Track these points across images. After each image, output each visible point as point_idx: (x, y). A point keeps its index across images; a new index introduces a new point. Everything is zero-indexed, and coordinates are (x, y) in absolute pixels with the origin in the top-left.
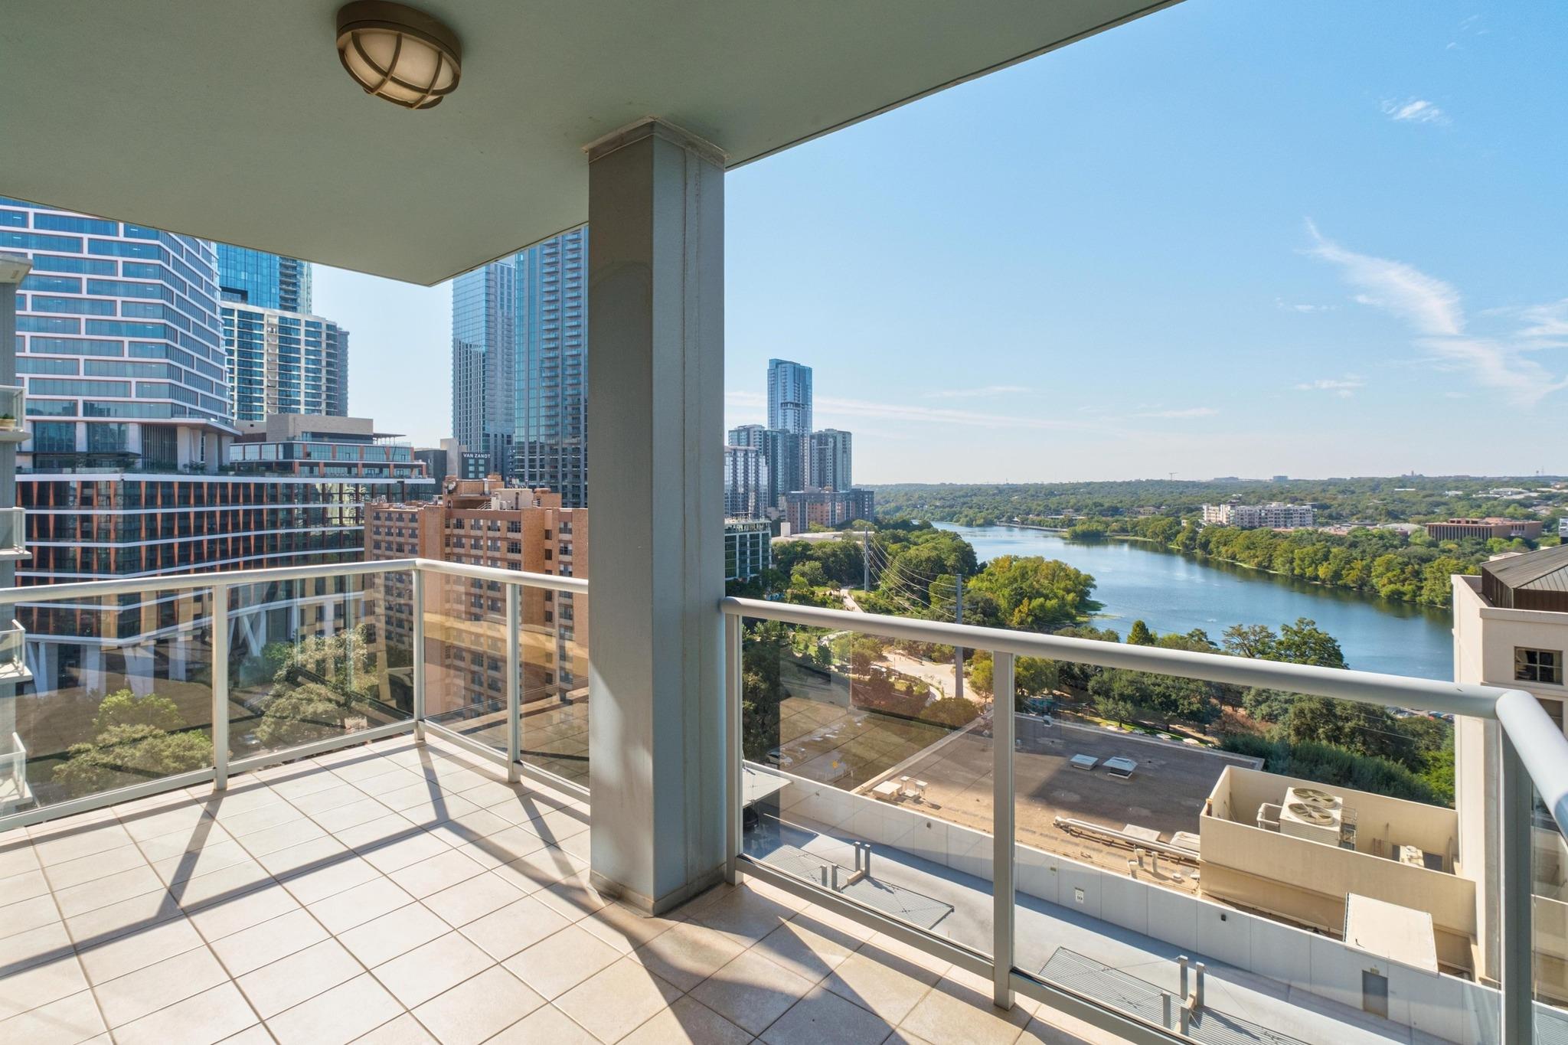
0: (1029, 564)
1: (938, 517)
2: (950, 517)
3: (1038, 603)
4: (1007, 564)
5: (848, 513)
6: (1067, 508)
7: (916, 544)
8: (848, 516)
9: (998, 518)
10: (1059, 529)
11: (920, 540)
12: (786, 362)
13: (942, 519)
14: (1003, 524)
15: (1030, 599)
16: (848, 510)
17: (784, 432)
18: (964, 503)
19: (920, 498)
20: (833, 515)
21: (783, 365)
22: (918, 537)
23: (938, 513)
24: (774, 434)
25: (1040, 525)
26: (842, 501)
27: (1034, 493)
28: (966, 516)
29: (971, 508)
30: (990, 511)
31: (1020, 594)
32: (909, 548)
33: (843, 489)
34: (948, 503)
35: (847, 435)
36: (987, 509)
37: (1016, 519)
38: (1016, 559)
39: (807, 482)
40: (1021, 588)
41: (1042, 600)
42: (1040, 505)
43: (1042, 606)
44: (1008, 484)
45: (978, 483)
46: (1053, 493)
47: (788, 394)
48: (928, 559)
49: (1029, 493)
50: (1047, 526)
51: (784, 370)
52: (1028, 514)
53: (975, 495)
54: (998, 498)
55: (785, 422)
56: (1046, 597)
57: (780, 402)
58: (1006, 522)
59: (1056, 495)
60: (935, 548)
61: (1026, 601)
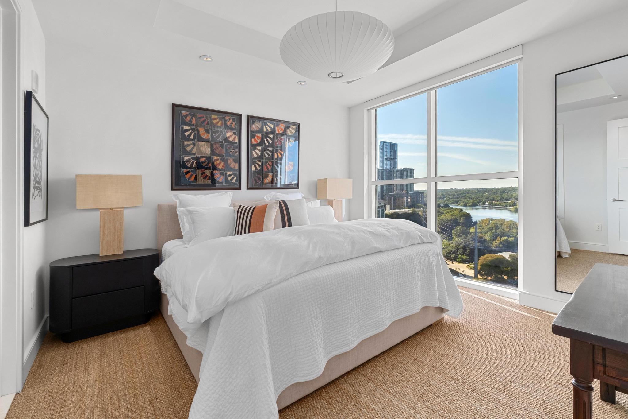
0: (498, 222)
1: (451, 203)
2: (456, 203)
3: (505, 239)
4: (488, 222)
5: (413, 201)
6: (512, 198)
7: (443, 214)
8: (413, 203)
9: (478, 202)
10: (508, 207)
11: (445, 212)
12: (387, 142)
13: (453, 203)
14: (481, 205)
15: (501, 237)
16: (413, 200)
17: (386, 169)
18: (462, 197)
19: (443, 195)
20: (407, 202)
21: (386, 143)
22: (444, 211)
23: (451, 201)
24: (382, 170)
25: (499, 205)
26: (410, 197)
27: (495, 192)
28: (464, 202)
29: (465, 198)
30: (474, 200)
31: (496, 235)
32: (441, 215)
33: (411, 192)
34: (455, 197)
35: (412, 170)
36: (473, 199)
37: (487, 203)
38: (492, 220)
39: (395, 190)
40: (496, 232)
41: (507, 237)
42: (498, 197)
43: (507, 239)
44: (482, 188)
45: (468, 188)
46: (504, 191)
47: (388, 155)
48: (451, 220)
49: (493, 192)
50: (502, 206)
51: (386, 145)
52: (492, 201)
53: (467, 193)
54: (478, 194)
55: (386, 166)
56: (509, 236)
57: (384, 158)
58: (482, 204)
59: (506, 193)
60: (453, 215)
61: (499, 238)
